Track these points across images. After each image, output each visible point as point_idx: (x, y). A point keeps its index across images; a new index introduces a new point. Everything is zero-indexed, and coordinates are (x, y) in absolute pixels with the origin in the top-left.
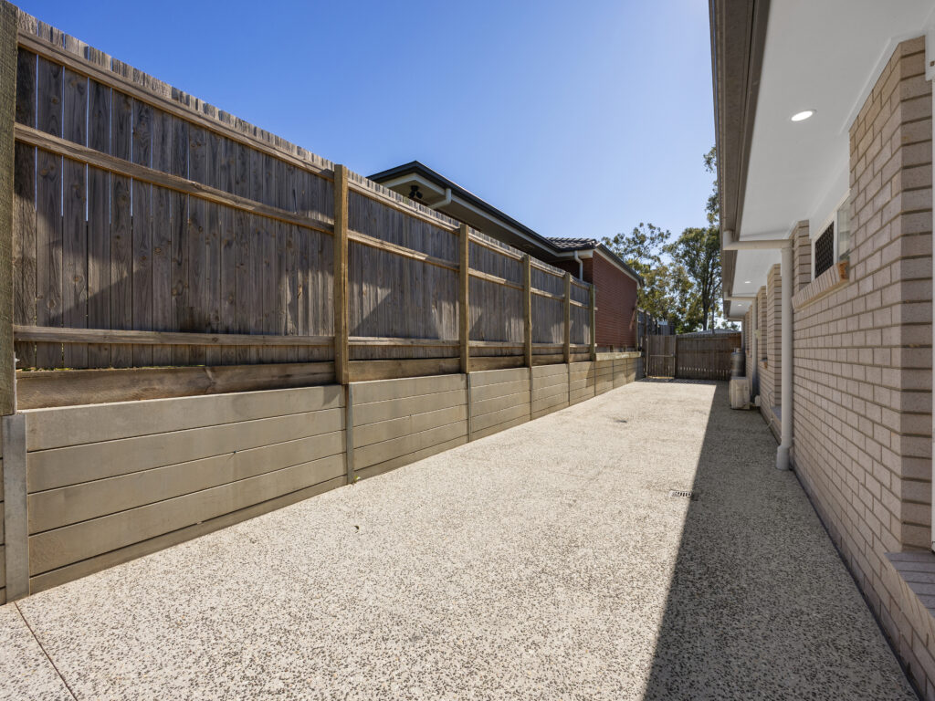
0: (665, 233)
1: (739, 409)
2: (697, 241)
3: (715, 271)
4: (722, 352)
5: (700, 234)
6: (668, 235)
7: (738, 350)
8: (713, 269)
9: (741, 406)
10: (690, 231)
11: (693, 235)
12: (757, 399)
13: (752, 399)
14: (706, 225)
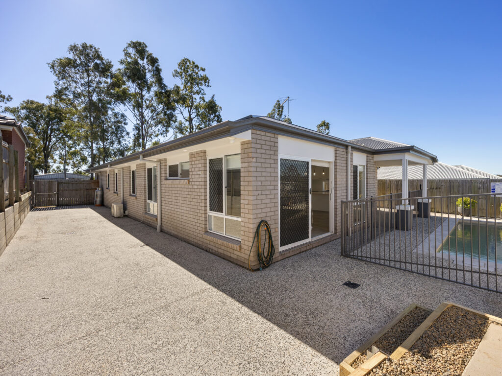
0: (6, 97)
1: (119, 217)
2: (38, 111)
3: (53, 134)
4: (88, 189)
5: (40, 107)
6: (9, 99)
7: (100, 189)
8: (51, 133)
9: (120, 216)
10: (32, 102)
11: (34, 106)
12: (126, 212)
13: (124, 212)
14: (47, 102)
